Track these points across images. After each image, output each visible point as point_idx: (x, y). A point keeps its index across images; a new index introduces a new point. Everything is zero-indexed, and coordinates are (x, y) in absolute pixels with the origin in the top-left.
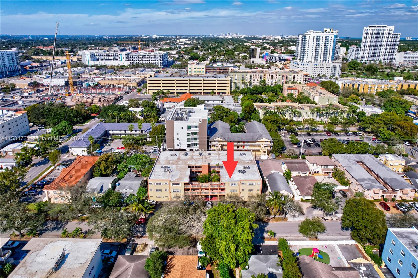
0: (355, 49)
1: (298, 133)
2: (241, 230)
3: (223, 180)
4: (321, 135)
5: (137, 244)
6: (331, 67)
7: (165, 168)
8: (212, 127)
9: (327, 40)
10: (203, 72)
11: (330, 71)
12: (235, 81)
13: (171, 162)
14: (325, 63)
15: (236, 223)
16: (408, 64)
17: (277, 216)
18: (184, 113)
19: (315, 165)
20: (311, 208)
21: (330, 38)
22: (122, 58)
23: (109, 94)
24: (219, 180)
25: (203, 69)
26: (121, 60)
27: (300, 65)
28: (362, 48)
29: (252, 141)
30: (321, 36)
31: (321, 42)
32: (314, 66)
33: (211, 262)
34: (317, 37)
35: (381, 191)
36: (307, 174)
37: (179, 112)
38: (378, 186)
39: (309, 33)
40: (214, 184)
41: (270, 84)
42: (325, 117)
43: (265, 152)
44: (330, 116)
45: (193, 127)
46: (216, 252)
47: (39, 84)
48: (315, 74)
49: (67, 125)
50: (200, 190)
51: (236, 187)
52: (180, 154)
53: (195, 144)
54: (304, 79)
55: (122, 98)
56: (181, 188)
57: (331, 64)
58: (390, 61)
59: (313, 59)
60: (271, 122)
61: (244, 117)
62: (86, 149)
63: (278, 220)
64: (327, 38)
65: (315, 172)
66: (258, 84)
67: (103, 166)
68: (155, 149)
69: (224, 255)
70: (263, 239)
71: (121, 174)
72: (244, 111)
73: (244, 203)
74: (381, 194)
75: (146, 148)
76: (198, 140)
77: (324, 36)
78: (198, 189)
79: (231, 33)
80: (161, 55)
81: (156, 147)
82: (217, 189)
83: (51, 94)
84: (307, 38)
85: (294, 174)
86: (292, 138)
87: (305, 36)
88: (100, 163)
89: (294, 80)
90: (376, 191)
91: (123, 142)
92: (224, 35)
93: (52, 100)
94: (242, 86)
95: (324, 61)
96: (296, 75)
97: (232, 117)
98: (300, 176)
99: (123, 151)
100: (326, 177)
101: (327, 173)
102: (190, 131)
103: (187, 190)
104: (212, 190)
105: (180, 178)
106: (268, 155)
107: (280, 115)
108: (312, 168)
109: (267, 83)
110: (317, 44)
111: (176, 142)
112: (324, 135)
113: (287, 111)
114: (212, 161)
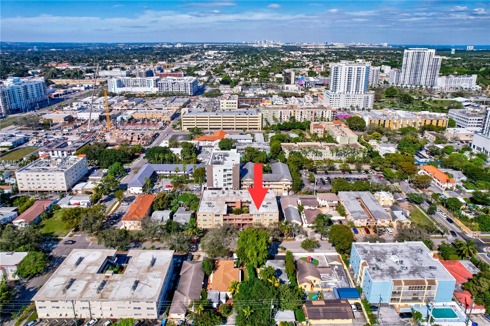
0: (396, 72)
1: (317, 172)
2: (260, 244)
3: (251, 213)
4: (336, 173)
5: (193, 255)
6: (363, 98)
7: (208, 203)
8: (243, 168)
9: (359, 71)
10: (235, 106)
11: (363, 102)
12: (266, 117)
13: (212, 199)
14: (358, 94)
15: (258, 240)
16: (450, 88)
17: (289, 238)
18: (220, 157)
19: (323, 200)
20: (314, 232)
21: (362, 70)
22: (150, 85)
23: (145, 130)
24: (248, 212)
25: (235, 103)
26: (149, 87)
27: (332, 96)
28: (403, 72)
29: (275, 180)
30: (354, 67)
31: (353, 74)
32: (346, 98)
33: (242, 265)
34: (349, 68)
35: (366, 220)
36: (316, 208)
37: (216, 156)
38: (364, 217)
39: (341, 65)
40: (245, 216)
41: (299, 120)
42: (343, 156)
43: (286, 190)
44: (348, 156)
45: (228, 170)
46: (245, 258)
47: (73, 118)
48: (347, 105)
49: (120, 166)
50: (234, 220)
51: (260, 218)
52: (218, 192)
53: (230, 184)
54: (332, 115)
55: (159, 134)
56: (221, 218)
57: (364, 96)
58: (431, 86)
59: (346, 90)
60: (294, 162)
61: (272, 156)
62: (141, 188)
63: (289, 240)
64: (359, 69)
65: (323, 206)
66: (288, 120)
67: (160, 202)
68: (197, 187)
69: (250, 259)
70: (277, 252)
71: (174, 208)
72: (272, 151)
73: (265, 229)
74: (366, 223)
75: (190, 186)
76: (232, 180)
77: (356, 67)
78: (233, 219)
79: (267, 40)
80: (191, 82)
81: (198, 186)
82: (247, 219)
83: (89, 130)
84: (339, 69)
85: (306, 208)
86: (311, 176)
87: (337, 68)
88: (158, 200)
89: (322, 116)
90: (362, 220)
91: (171, 182)
92: (258, 42)
93: (93, 137)
94: (273, 121)
95: (357, 92)
96: (324, 112)
97: (261, 158)
98: (310, 209)
99: (171, 189)
100: (331, 209)
101: (332, 206)
102: (226, 173)
103: (225, 220)
104: (243, 220)
105: (220, 211)
106: (288, 192)
107: (303, 155)
108: (321, 203)
109: (296, 119)
110: (350, 76)
111: (215, 182)
112: (340, 173)
113: (310, 151)
114: (243, 198)
